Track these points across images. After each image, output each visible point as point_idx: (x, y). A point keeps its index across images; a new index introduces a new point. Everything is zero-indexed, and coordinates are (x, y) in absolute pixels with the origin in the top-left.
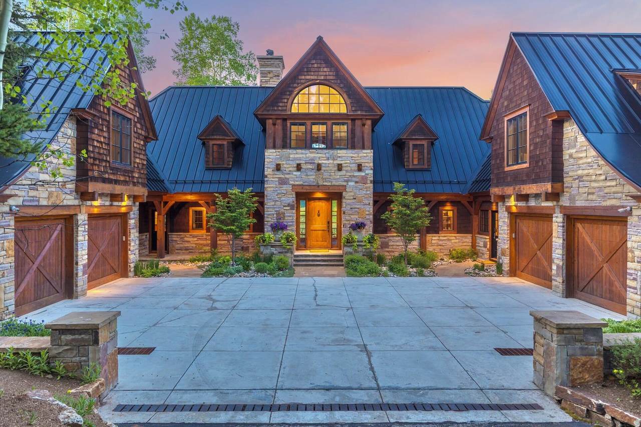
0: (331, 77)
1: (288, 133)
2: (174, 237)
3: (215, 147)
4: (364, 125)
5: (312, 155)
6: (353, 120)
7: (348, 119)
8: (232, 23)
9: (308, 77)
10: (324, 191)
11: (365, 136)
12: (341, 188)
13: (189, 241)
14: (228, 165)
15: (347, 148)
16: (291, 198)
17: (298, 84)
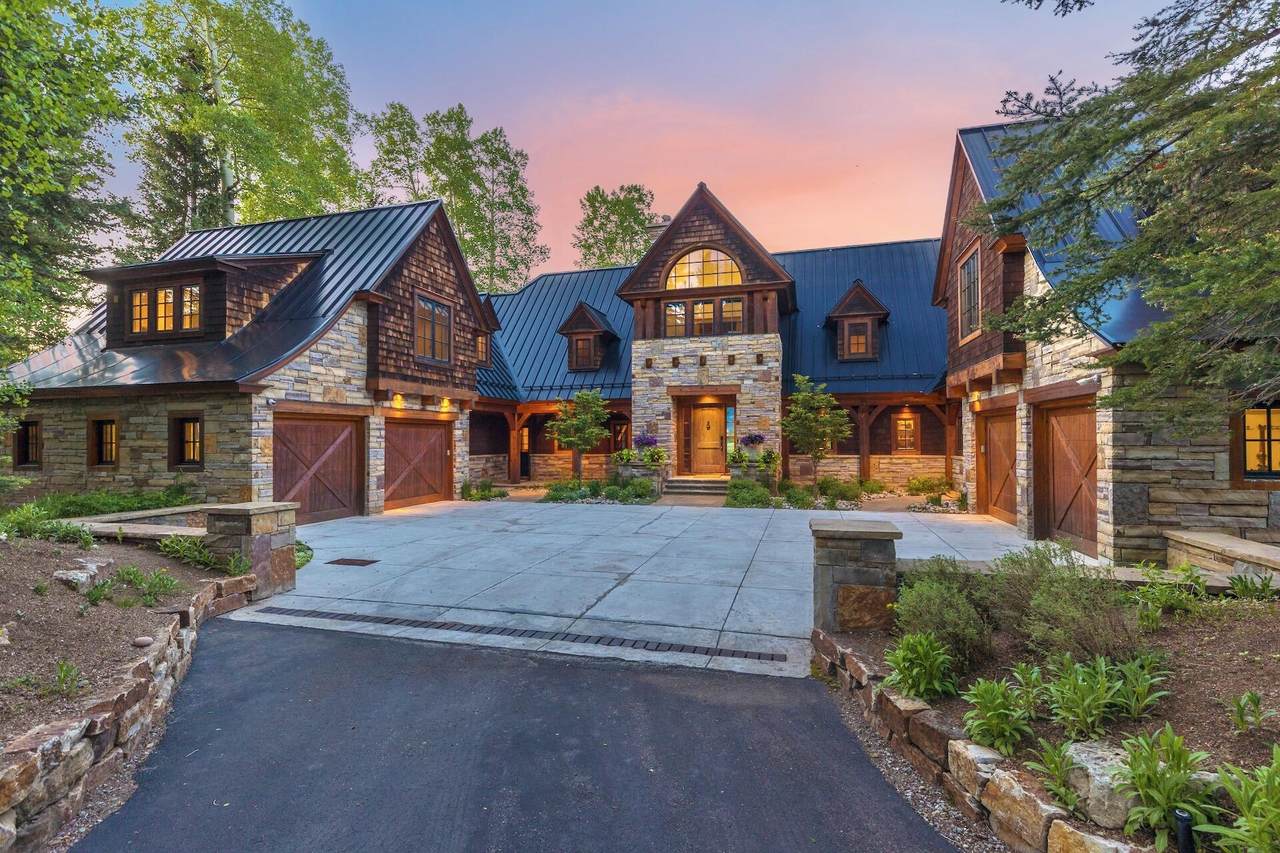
0: (719, 237)
1: (662, 317)
2: (536, 459)
3: (580, 342)
4: (765, 299)
5: (693, 345)
6: (751, 294)
7: (742, 293)
8: (645, 192)
9: (686, 240)
10: (715, 393)
11: (769, 315)
12: (733, 389)
13: (554, 465)
14: (596, 365)
15: (743, 334)
16: (667, 404)
17: (674, 250)
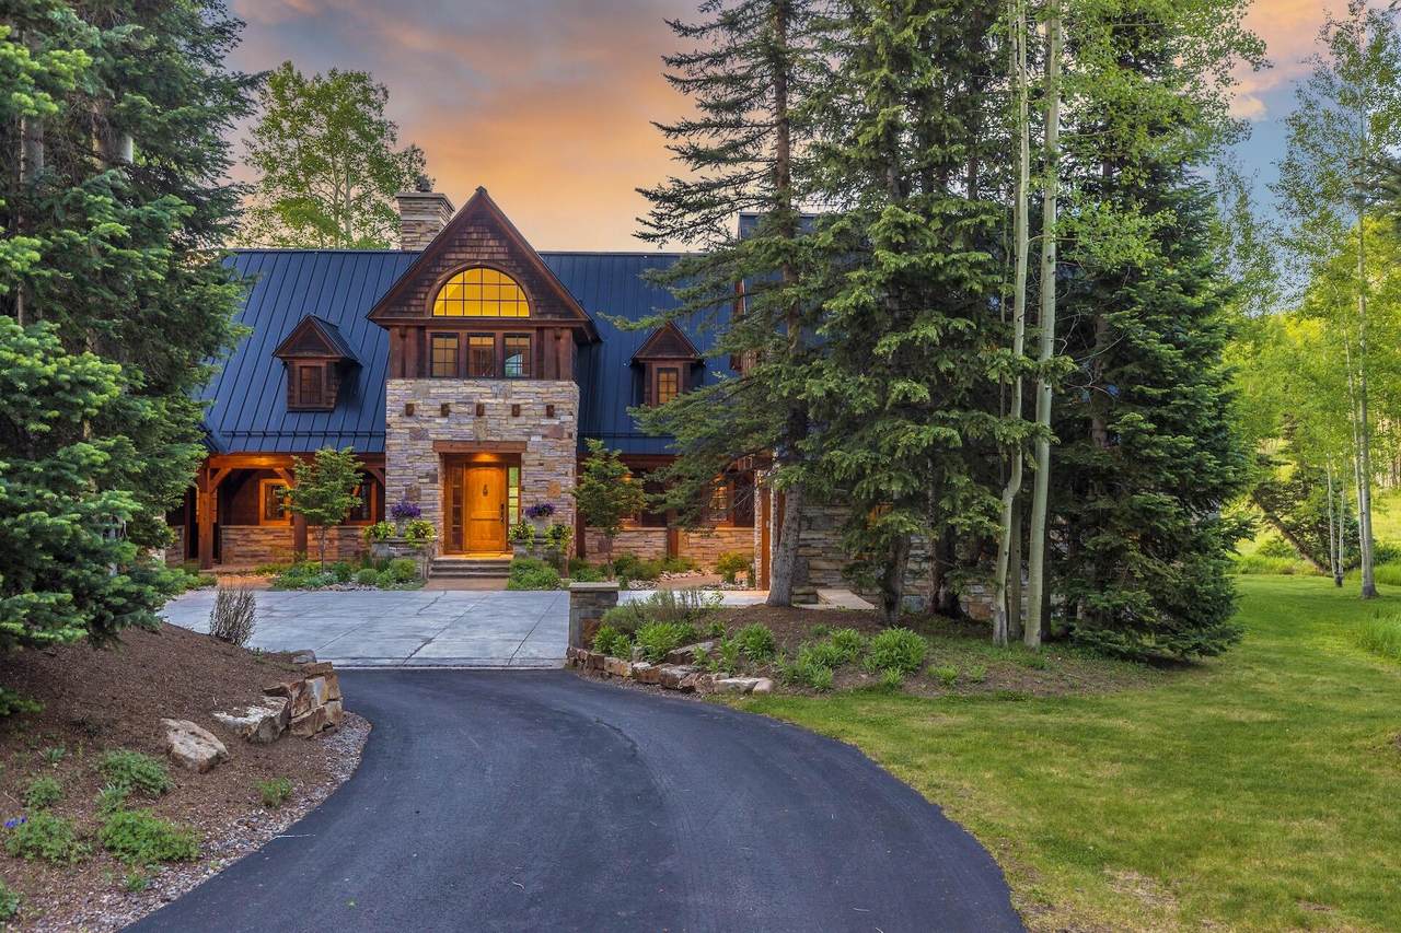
0: (502, 257)
1: (428, 351)
2: (231, 533)
3: (304, 370)
4: (558, 338)
5: (469, 390)
6: (540, 330)
7: (532, 328)
8: (374, 84)
9: (461, 256)
10: (495, 451)
11: (561, 356)
12: (518, 446)
13: (259, 541)
14: (329, 403)
15: (530, 378)
16: (433, 464)
17: (444, 267)
